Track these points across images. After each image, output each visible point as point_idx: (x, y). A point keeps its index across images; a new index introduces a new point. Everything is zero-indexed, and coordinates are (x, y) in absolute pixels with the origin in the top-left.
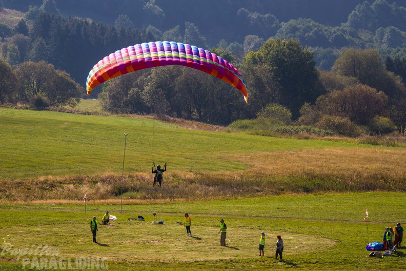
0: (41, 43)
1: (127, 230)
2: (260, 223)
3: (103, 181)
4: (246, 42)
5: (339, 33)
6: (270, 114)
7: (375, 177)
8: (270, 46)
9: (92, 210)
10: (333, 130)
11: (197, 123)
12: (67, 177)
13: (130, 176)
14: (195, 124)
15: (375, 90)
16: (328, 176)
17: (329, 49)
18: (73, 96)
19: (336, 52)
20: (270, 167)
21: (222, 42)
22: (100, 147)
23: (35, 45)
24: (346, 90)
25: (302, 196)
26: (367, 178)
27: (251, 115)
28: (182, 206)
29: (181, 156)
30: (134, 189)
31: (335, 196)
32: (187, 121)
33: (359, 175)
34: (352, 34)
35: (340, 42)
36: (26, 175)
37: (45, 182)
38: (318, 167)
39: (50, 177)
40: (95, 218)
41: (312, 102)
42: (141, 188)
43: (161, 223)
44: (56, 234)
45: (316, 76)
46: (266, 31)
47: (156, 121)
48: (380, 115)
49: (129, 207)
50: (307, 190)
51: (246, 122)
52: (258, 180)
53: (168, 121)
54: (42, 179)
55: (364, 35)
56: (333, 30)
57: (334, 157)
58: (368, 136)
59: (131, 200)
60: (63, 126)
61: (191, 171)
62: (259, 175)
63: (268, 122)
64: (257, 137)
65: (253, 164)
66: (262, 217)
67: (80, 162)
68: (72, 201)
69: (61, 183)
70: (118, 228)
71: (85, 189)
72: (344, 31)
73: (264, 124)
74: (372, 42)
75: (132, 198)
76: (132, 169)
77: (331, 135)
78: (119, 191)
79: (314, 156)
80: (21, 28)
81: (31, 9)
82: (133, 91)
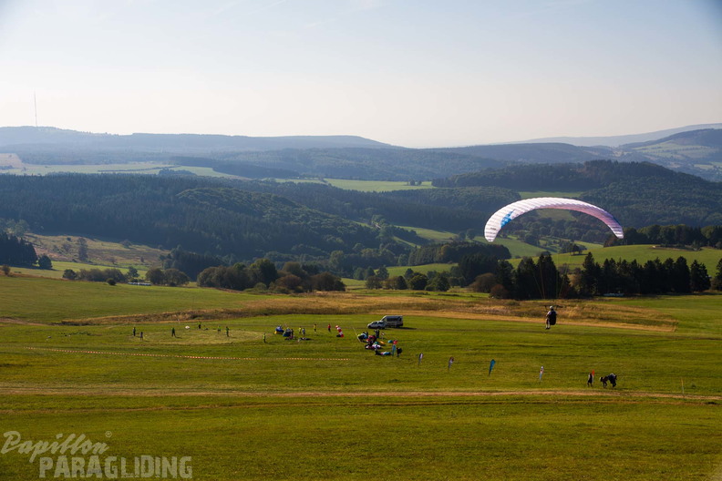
0: (176, 262)
1: (193, 333)
2: (245, 328)
3: (188, 313)
4: (253, 260)
6: (258, 286)
7: (292, 309)
8: (261, 261)
12: (174, 312)
13: (199, 311)
14: (230, 290)
15: (297, 277)
16: (275, 309)
18: (187, 281)
20: (253, 306)
22: (189, 300)
23: (174, 262)
24: (287, 277)
25: (264, 317)
26: (289, 309)
27: (251, 286)
28: (217, 322)
29: (220, 303)
30: (200, 316)
31: (276, 317)
32: (228, 289)
33: (287, 308)
34: (292, 257)
35: (288, 259)
36: (158, 312)
37: (166, 314)
38: (272, 306)
39: (168, 312)
41: (274, 281)
42: (203, 315)
43: (207, 329)
45: (275, 272)
46: (260, 256)
47: (216, 290)
48: (299, 286)
50: (266, 315)
51: (250, 289)
52: (248, 311)
54: (164, 313)
55: (296, 257)
57: (278, 302)
58: (293, 294)
60: (176, 293)
61: (222, 309)
62: (248, 309)
63: (258, 289)
64: (251, 295)
65: (246, 305)
66: (246, 326)
67: (180, 306)
68: (174, 321)
69: (171, 315)
70: (190, 332)
71: (181, 317)
72: (289, 256)
73: (256, 290)
74: (299, 259)
76: (200, 309)
77: (280, 293)
78: (194, 317)
79: (270, 302)
80: (169, 256)
81: (173, 249)
82: (208, 279)
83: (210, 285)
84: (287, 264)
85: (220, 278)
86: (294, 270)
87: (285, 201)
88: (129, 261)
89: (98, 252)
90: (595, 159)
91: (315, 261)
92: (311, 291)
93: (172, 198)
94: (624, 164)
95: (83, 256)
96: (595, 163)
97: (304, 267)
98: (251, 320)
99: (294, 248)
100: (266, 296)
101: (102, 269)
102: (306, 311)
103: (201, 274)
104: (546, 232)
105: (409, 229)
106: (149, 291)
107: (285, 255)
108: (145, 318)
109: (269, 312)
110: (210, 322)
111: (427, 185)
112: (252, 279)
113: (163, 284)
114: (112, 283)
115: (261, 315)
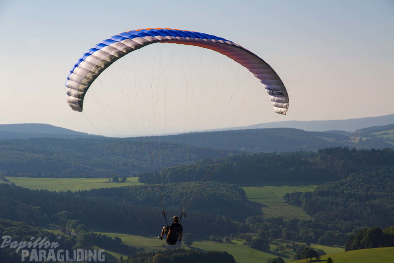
90: (328, 146)
94: (362, 151)
96: (330, 151)
104: (277, 235)
105: (113, 235)
111: (133, 181)
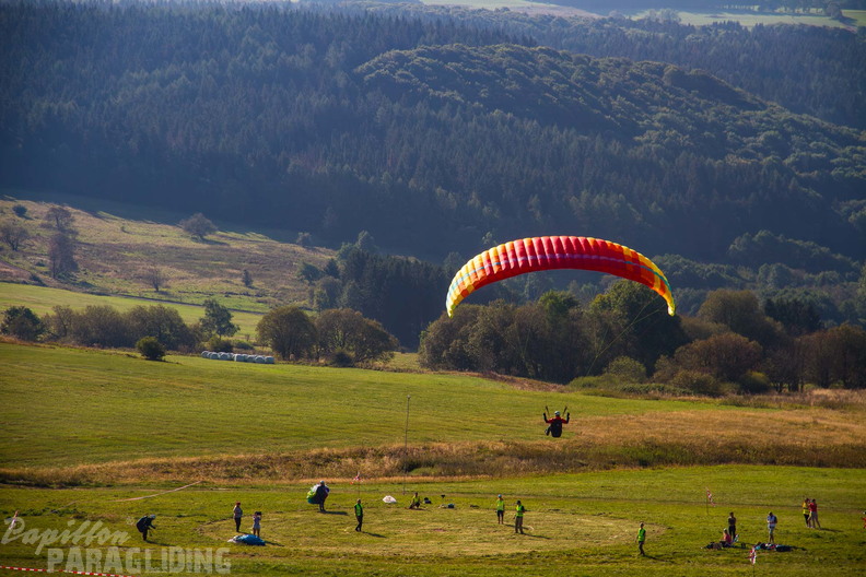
0: (354, 287)
1: (408, 516)
2: (575, 505)
3: (392, 454)
4: (602, 282)
5: (714, 271)
6: (619, 369)
7: (731, 446)
8: (620, 287)
9: (370, 491)
10: (692, 388)
11: (531, 381)
12: (347, 449)
13: (425, 448)
14: (526, 382)
15: (747, 339)
16: (672, 446)
17: (702, 291)
18: (387, 349)
19: (711, 294)
20: (602, 435)
21: (573, 284)
22: (393, 412)
23: (347, 288)
24: (711, 340)
25: (636, 471)
26: (721, 448)
27: (597, 372)
28: (483, 485)
29: (492, 422)
30: (430, 464)
31: (677, 471)
32: (518, 379)
33: (712, 444)
34: (730, 273)
35: (715, 282)
36: (296, 448)
37: (318, 457)
38: (662, 434)
39: (326, 449)
40: (359, 502)
41: (671, 354)
42: (438, 462)
43: (451, 507)
44: (318, 521)
47: (481, 380)
48: (753, 369)
49: (416, 486)
50: (644, 464)
51: (591, 379)
52: (584, 451)
53: (495, 378)
54: (315, 452)
55: (745, 273)
56: (706, 267)
57: (682, 422)
58: (735, 396)
59: (421, 478)
60: (353, 387)
61: (501, 441)
62: (588, 445)
63: (617, 379)
64: (593, 398)
65: (579, 431)
66: (579, 498)
67: (365, 431)
68: (348, 480)
69: (338, 457)
70: (397, 513)
71: (367, 464)
72: (720, 270)
73: (611, 382)
74: (754, 281)
75: (425, 474)
76: (429, 439)
77: (689, 394)
78: (410, 467)
79: (658, 421)
80: (332, 269)
81: (344, 246)
82: (456, 343)
83: (463, 363)
84: (713, 296)
85: (494, 340)
86: (737, 316)
87: (709, 88)
88: (205, 284)
89: (111, 254)
91: (813, 289)
92: (794, 388)
93: (341, 79)
95: (64, 266)
97: (770, 308)
98: (595, 481)
99: (737, 245)
100: (640, 402)
101: (122, 306)
102: (776, 455)
103: (432, 326)
106: (270, 380)
107: (709, 268)
108: (257, 467)
109: (652, 456)
110: (461, 484)
112: (597, 344)
113: (312, 358)
114: (153, 354)
115: (627, 464)
